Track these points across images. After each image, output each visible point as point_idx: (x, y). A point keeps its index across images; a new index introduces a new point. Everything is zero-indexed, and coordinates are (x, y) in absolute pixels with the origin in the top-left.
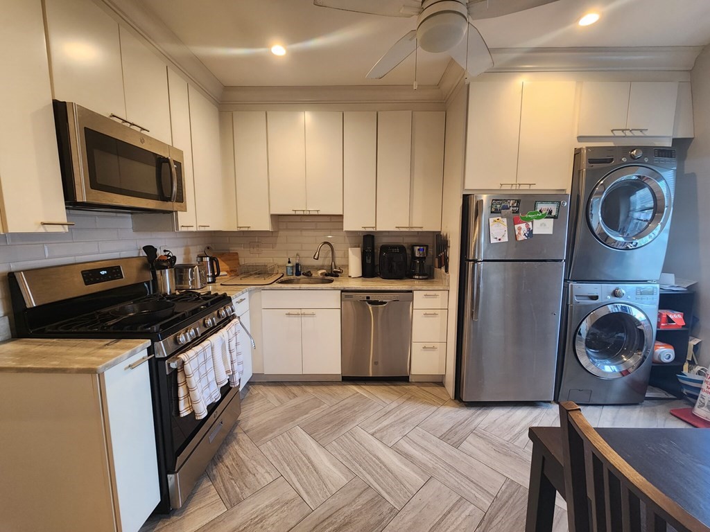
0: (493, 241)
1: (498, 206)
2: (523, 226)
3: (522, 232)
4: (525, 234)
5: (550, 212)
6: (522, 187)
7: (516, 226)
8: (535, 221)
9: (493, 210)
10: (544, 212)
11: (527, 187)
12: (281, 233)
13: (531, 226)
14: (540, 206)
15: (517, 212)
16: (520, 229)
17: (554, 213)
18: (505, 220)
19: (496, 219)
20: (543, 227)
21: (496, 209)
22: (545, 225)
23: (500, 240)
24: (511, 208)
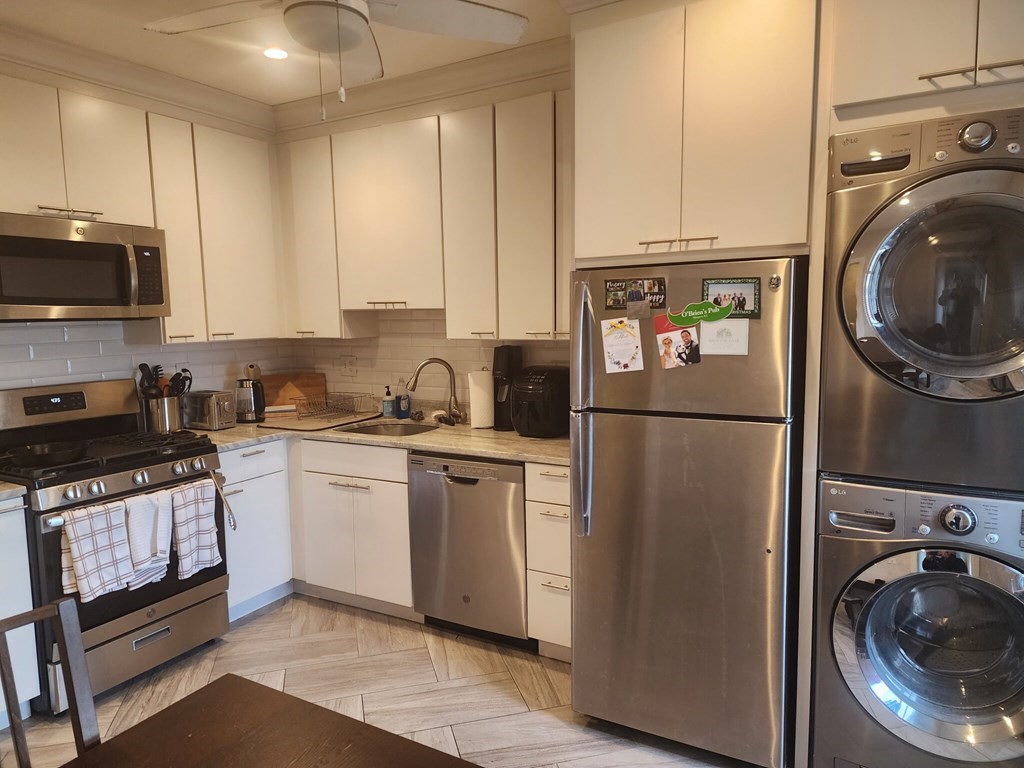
0: (611, 368)
1: (620, 293)
2: (676, 336)
3: (673, 350)
4: (680, 356)
5: (741, 303)
6: (693, 246)
7: (660, 338)
8: (704, 325)
9: (610, 302)
10: (725, 304)
11: (705, 245)
12: (382, 341)
13: (694, 337)
14: (714, 291)
15: (662, 305)
16: (668, 342)
17: (750, 306)
18: (636, 323)
19: (615, 321)
20: (723, 338)
21: (616, 301)
22: (729, 334)
23: (626, 366)
24: (649, 298)
